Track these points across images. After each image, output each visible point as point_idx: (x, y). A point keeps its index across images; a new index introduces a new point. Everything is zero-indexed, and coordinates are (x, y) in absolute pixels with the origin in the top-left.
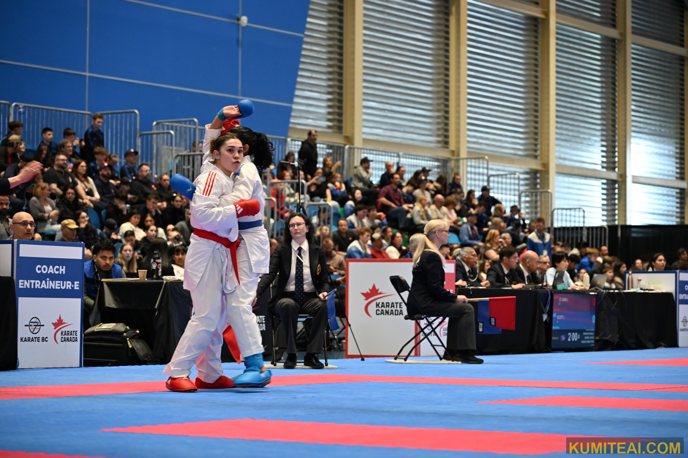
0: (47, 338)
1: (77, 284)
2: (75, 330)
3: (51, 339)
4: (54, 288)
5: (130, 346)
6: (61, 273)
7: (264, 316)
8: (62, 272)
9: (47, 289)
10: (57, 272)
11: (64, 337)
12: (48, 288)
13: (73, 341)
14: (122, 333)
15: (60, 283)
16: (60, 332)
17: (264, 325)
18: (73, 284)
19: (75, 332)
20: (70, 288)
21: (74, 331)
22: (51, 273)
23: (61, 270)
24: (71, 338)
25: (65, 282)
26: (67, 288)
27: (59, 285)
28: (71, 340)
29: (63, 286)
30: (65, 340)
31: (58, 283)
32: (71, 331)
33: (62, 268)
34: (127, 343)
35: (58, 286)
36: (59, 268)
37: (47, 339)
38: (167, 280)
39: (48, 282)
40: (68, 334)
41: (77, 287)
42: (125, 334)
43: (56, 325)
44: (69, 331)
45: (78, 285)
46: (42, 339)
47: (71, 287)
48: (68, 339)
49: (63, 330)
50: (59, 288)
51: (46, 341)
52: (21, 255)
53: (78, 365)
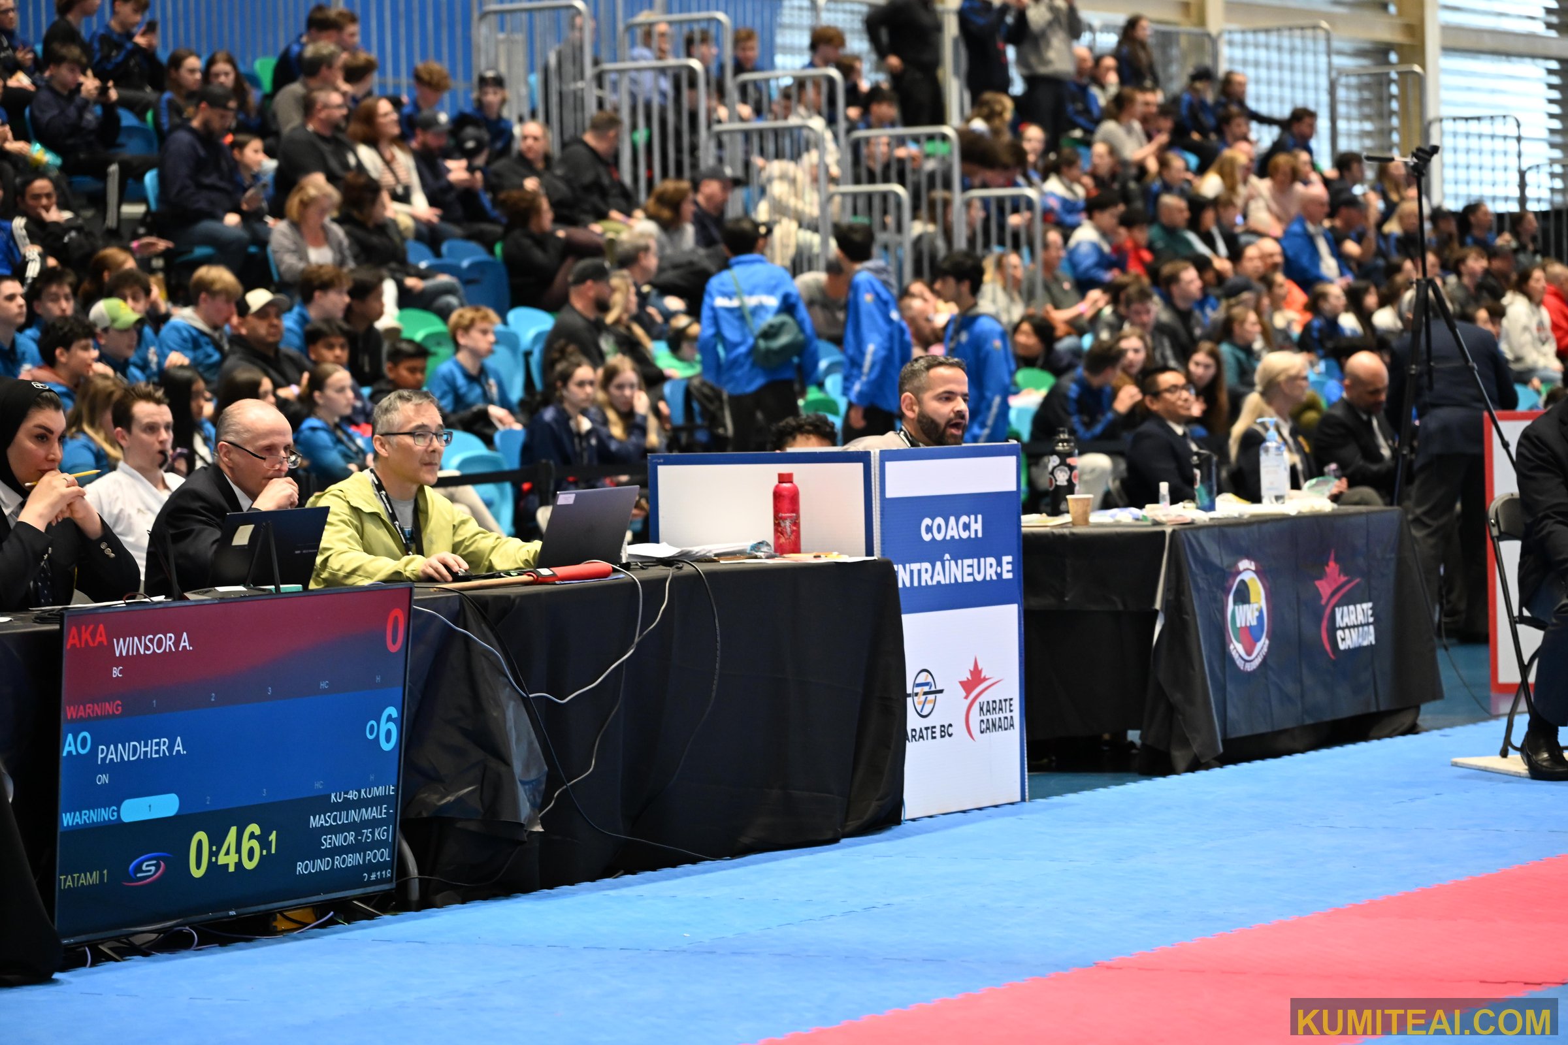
0: (950, 725)
1: (1008, 563)
2: (1008, 697)
3: (959, 729)
4: (960, 580)
6: (973, 536)
7: (1370, 605)
8: (976, 531)
9: (946, 585)
10: (965, 535)
11: (985, 718)
12: (948, 582)
13: (1006, 729)
15: (971, 566)
16: (976, 707)
17: (1372, 628)
18: (999, 564)
19: (1008, 703)
20: (994, 577)
21: (1005, 700)
22: (952, 537)
23: (973, 526)
24: (1000, 719)
25: (982, 560)
26: (988, 578)
27: (970, 570)
28: (1000, 727)
29: (979, 572)
30: (988, 728)
31: (969, 566)
32: (1000, 701)
33: (976, 522)
35: (969, 575)
36: (970, 522)
37: (951, 730)
39: (947, 563)
40: (994, 709)
41: (1008, 571)
43: (968, 686)
44: (994, 702)
45: (1010, 567)
46: (942, 731)
47: (996, 572)
48: (994, 725)
49: (983, 698)
50: (970, 579)
51: (950, 735)
52: (889, 495)
53: (1017, 797)
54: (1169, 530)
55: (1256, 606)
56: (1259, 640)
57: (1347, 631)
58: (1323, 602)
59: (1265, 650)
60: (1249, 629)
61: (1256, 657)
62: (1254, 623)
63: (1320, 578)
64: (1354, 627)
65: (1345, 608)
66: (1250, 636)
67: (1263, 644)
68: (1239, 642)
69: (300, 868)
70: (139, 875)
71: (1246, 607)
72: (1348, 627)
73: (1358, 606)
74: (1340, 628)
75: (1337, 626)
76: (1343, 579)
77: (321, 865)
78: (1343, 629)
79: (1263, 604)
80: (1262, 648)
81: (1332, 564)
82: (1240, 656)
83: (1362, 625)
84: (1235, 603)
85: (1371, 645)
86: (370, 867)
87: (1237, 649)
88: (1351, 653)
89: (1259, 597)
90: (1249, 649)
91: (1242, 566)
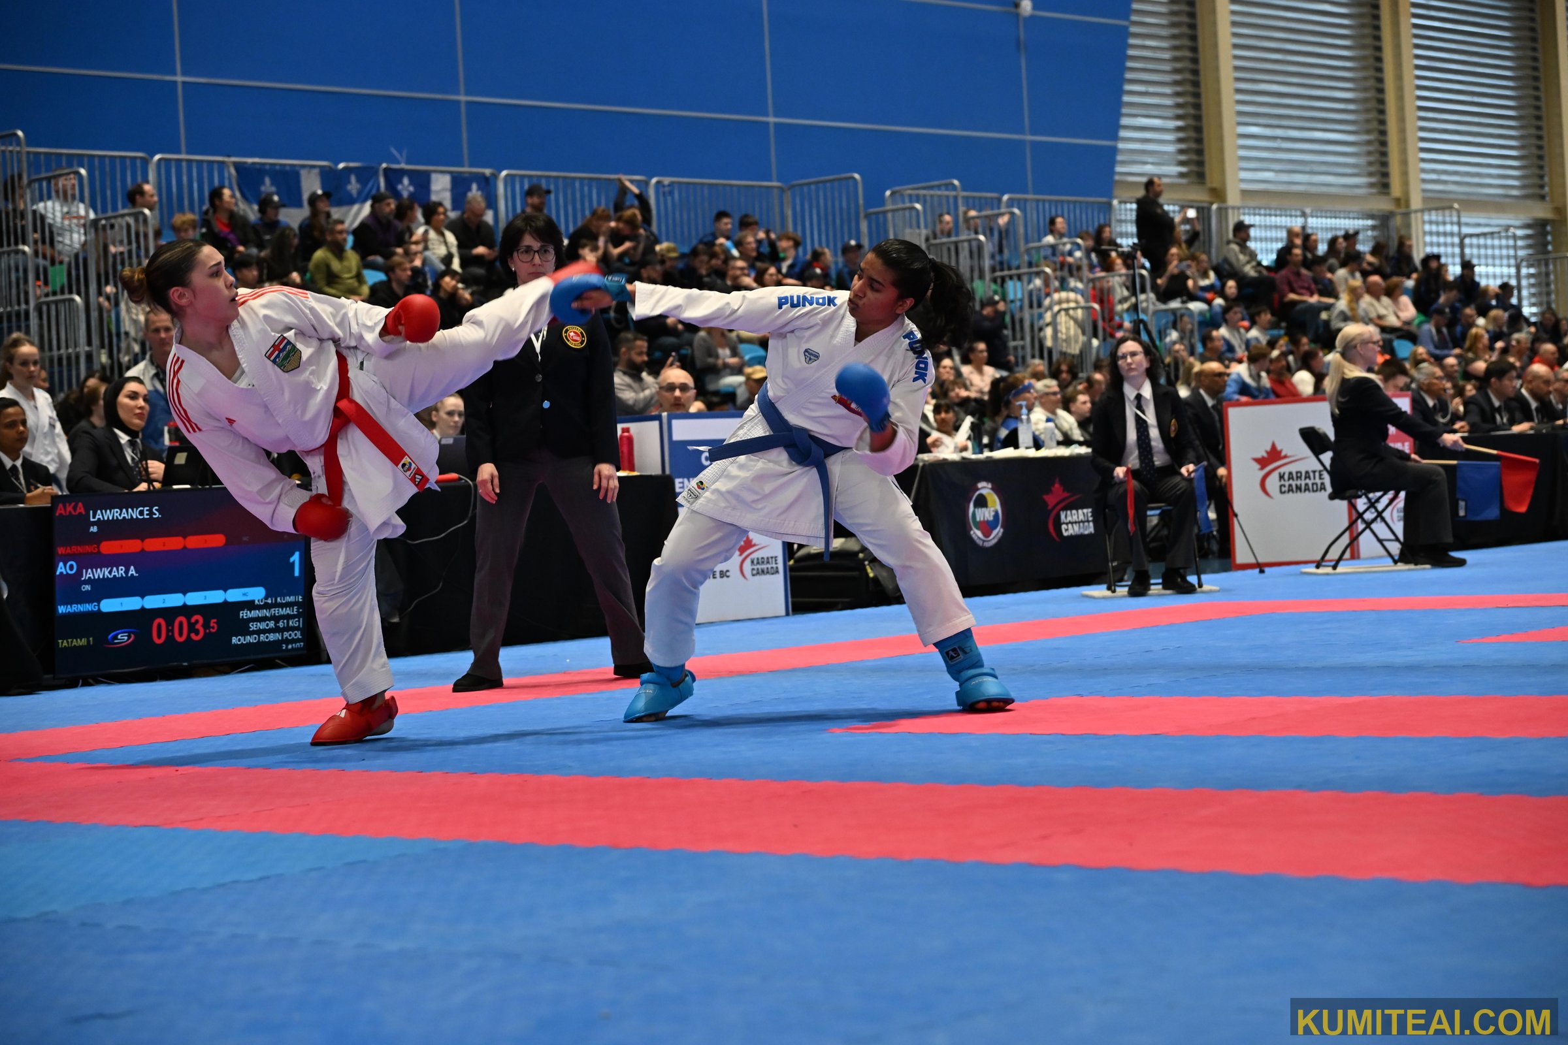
0: (728, 571)
2: (774, 555)
3: (734, 572)
5: (871, 575)
7: (1090, 510)
11: (755, 567)
13: (772, 574)
14: (856, 554)
16: (748, 561)
17: (1091, 524)
19: (774, 559)
21: (772, 558)
24: (768, 568)
28: (768, 573)
30: (758, 573)
32: (768, 558)
34: (865, 570)
37: (728, 574)
38: (923, 461)
40: (763, 562)
42: (861, 555)
43: (741, 549)
44: (762, 558)
46: (720, 574)
48: (763, 571)
49: (754, 556)
51: (728, 577)
52: (676, 437)
53: (783, 612)
54: (921, 464)
55: (992, 509)
56: (995, 527)
57: (1070, 526)
58: (1050, 507)
59: (1000, 534)
60: (987, 522)
61: (994, 538)
62: (991, 518)
63: (1047, 494)
64: (1076, 522)
65: (1069, 512)
66: (987, 527)
67: (998, 532)
68: (978, 529)
69: (234, 640)
70: (116, 641)
71: (984, 510)
72: (1072, 523)
73: (1080, 511)
74: (1064, 523)
75: (1062, 521)
76: (1066, 494)
77: (250, 639)
78: (1067, 524)
79: (999, 508)
80: (998, 534)
81: (1057, 485)
82: (979, 538)
83: (1082, 521)
84: (976, 506)
85: (1090, 535)
86: (287, 641)
87: (977, 534)
88: (1071, 537)
89: (995, 504)
90: (987, 534)
91: (980, 485)
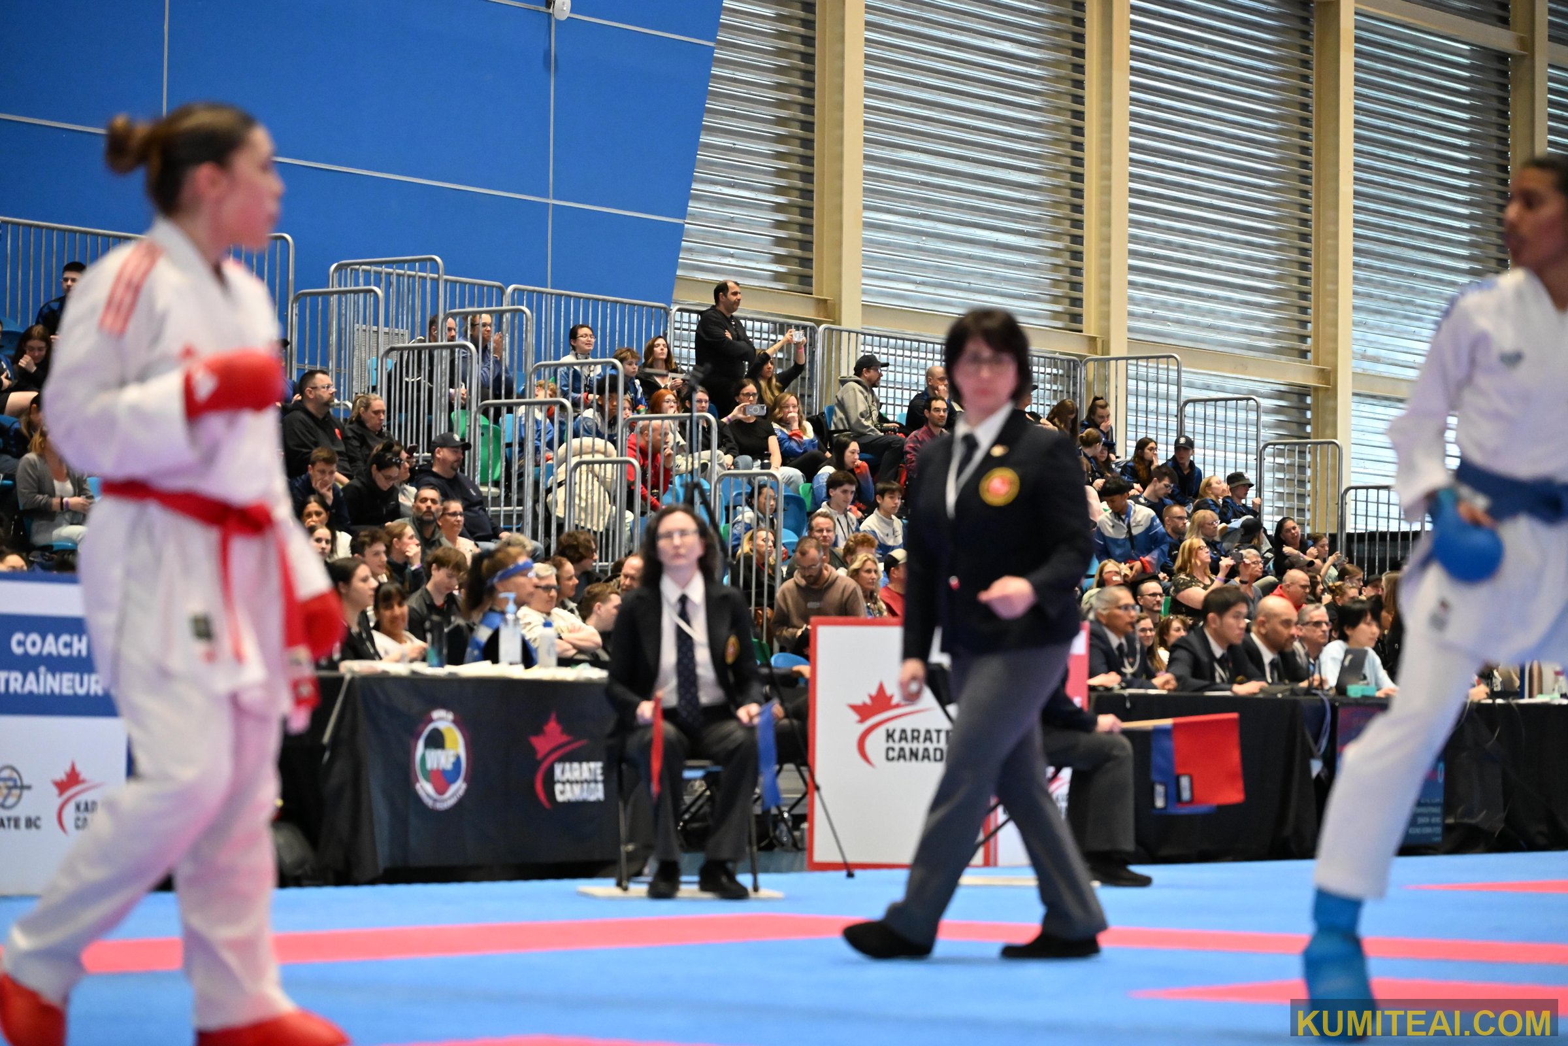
0: (39, 818)
3: (49, 823)
4: (57, 692)
6: (75, 653)
7: (600, 764)
9: (40, 695)
10: (66, 652)
11: (82, 816)
12: (42, 692)
15: (73, 680)
16: (71, 805)
17: (600, 786)
22: (50, 653)
23: (76, 646)
26: (92, 692)
27: (71, 684)
29: (81, 686)
31: (69, 680)
35: (68, 688)
36: (72, 642)
37: (38, 823)
38: (353, 672)
39: (42, 675)
43: (63, 786)
44: (93, 803)
46: (27, 823)
49: (82, 798)
50: (71, 691)
51: (37, 827)
54: (348, 677)
55: (452, 752)
56: (454, 781)
57: (568, 786)
58: (540, 756)
59: (461, 792)
60: (443, 772)
61: (452, 796)
62: (449, 766)
63: (537, 735)
64: (577, 782)
65: (567, 765)
66: (442, 780)
67: (458, 788)
68: (428, 779)
71: (439, 752)
72: (571, 782)
73: (585, 765)
74: (559, 782)
75: (556, 779)
76: (565, 738)
78: (563, 783)
79: (462, 751)
80: (457, 791)
81: (552, 723)
82: (428, 796)
83: (587, 781)
84: (426, 747)
85: (597, 802)
87: (425, 788)
88: (569, 805)
89: (456, 745)
90: (441, 791)
91: (437, 714)
